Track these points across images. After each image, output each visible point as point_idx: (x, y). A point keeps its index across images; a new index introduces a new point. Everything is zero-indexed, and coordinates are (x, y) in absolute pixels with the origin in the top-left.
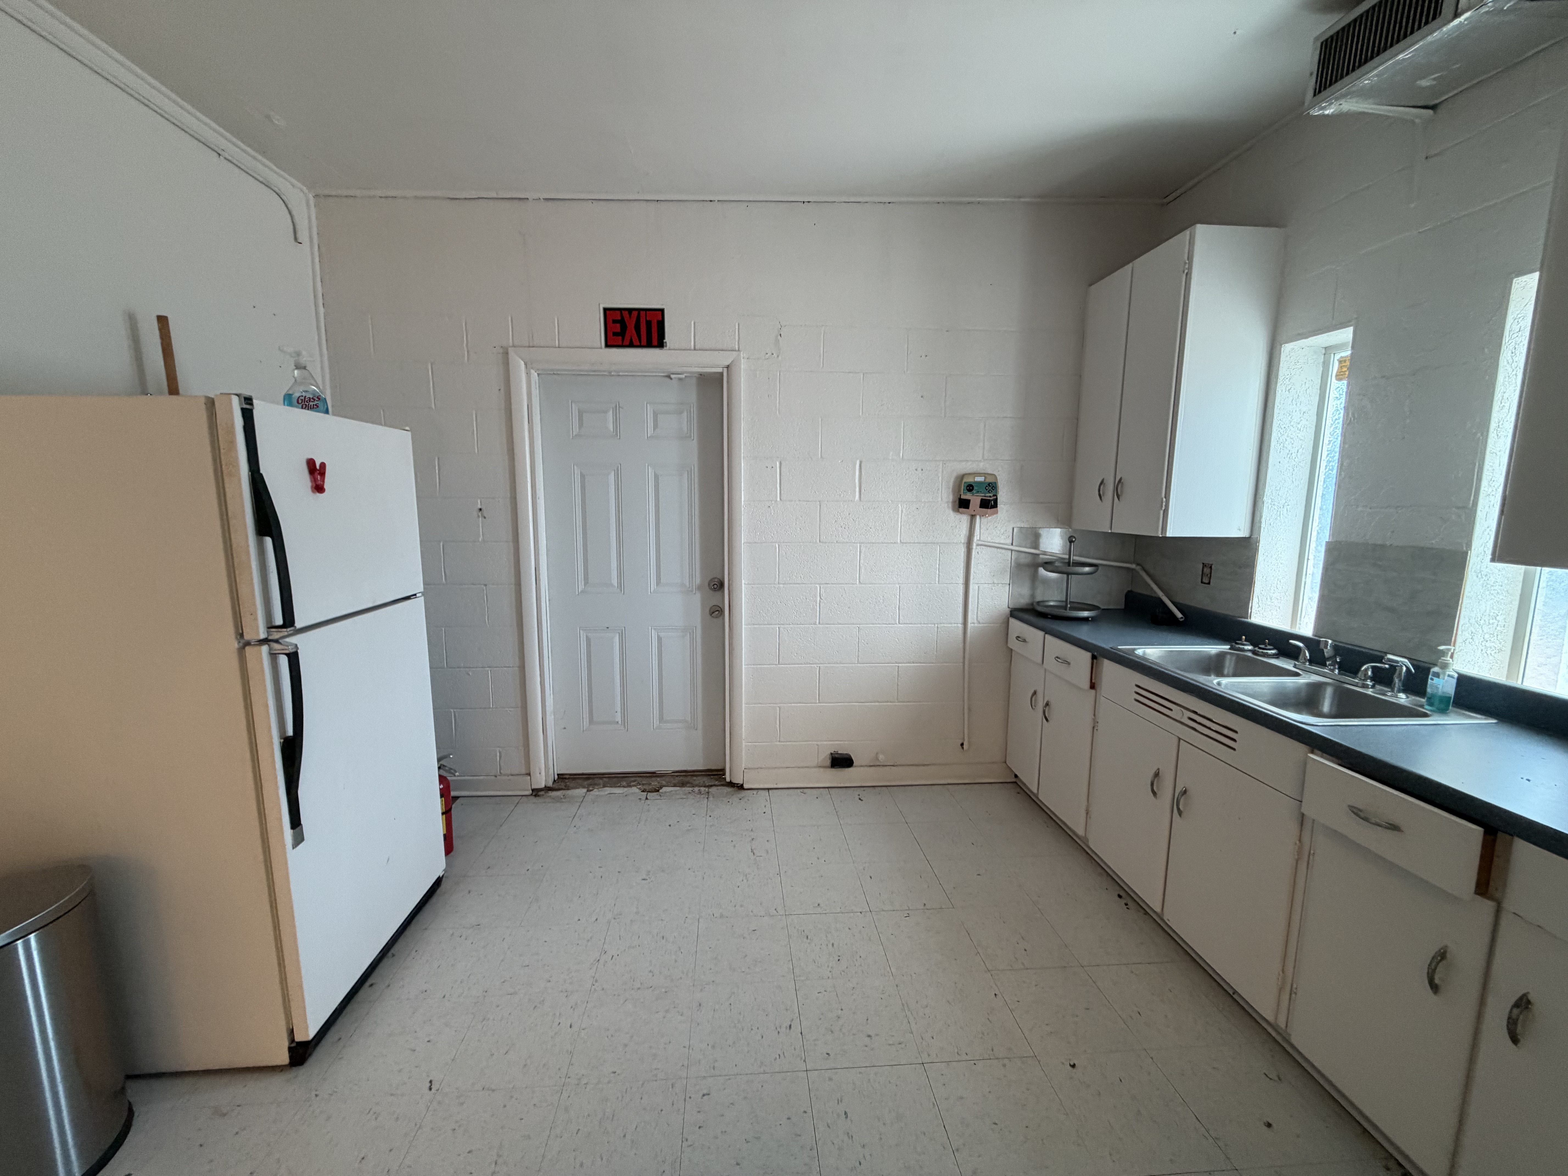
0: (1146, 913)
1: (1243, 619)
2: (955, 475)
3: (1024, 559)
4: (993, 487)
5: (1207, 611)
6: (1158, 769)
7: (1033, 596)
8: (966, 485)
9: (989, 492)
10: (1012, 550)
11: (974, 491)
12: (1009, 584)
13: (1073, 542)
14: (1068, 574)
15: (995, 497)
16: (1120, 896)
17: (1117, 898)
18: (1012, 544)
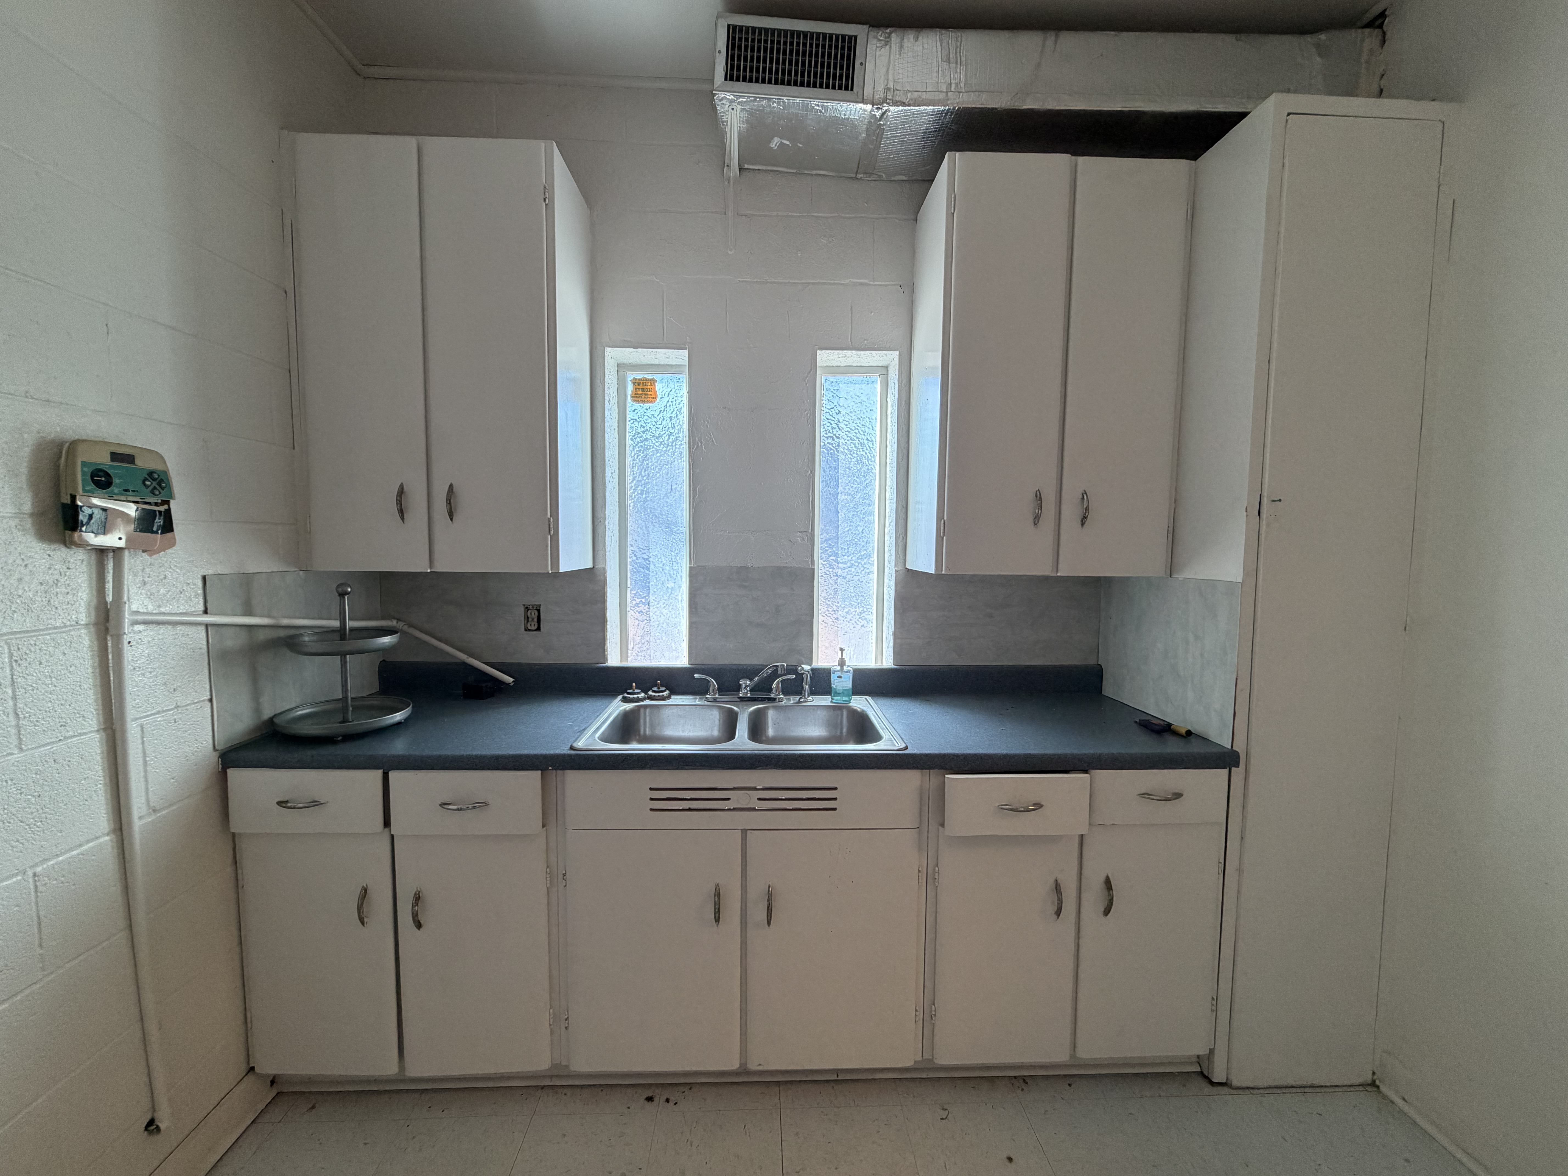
0: (691, 1086)
1: (601, 665)
2: (30, 439)
3: (232, 641)
4: (162, 480)
5: (548, 665)
6: (717, 885)
7: (257, 710)
8: (88, 470)
9: (152, 492)
10: (207, 626)
11: (115, 489)
12: (211, 700)
13: (347, 593)
14: (343, 655)
15: (166, 507)
16: (650, 1099)
17: (648, 1105)
18: (206, 612)
